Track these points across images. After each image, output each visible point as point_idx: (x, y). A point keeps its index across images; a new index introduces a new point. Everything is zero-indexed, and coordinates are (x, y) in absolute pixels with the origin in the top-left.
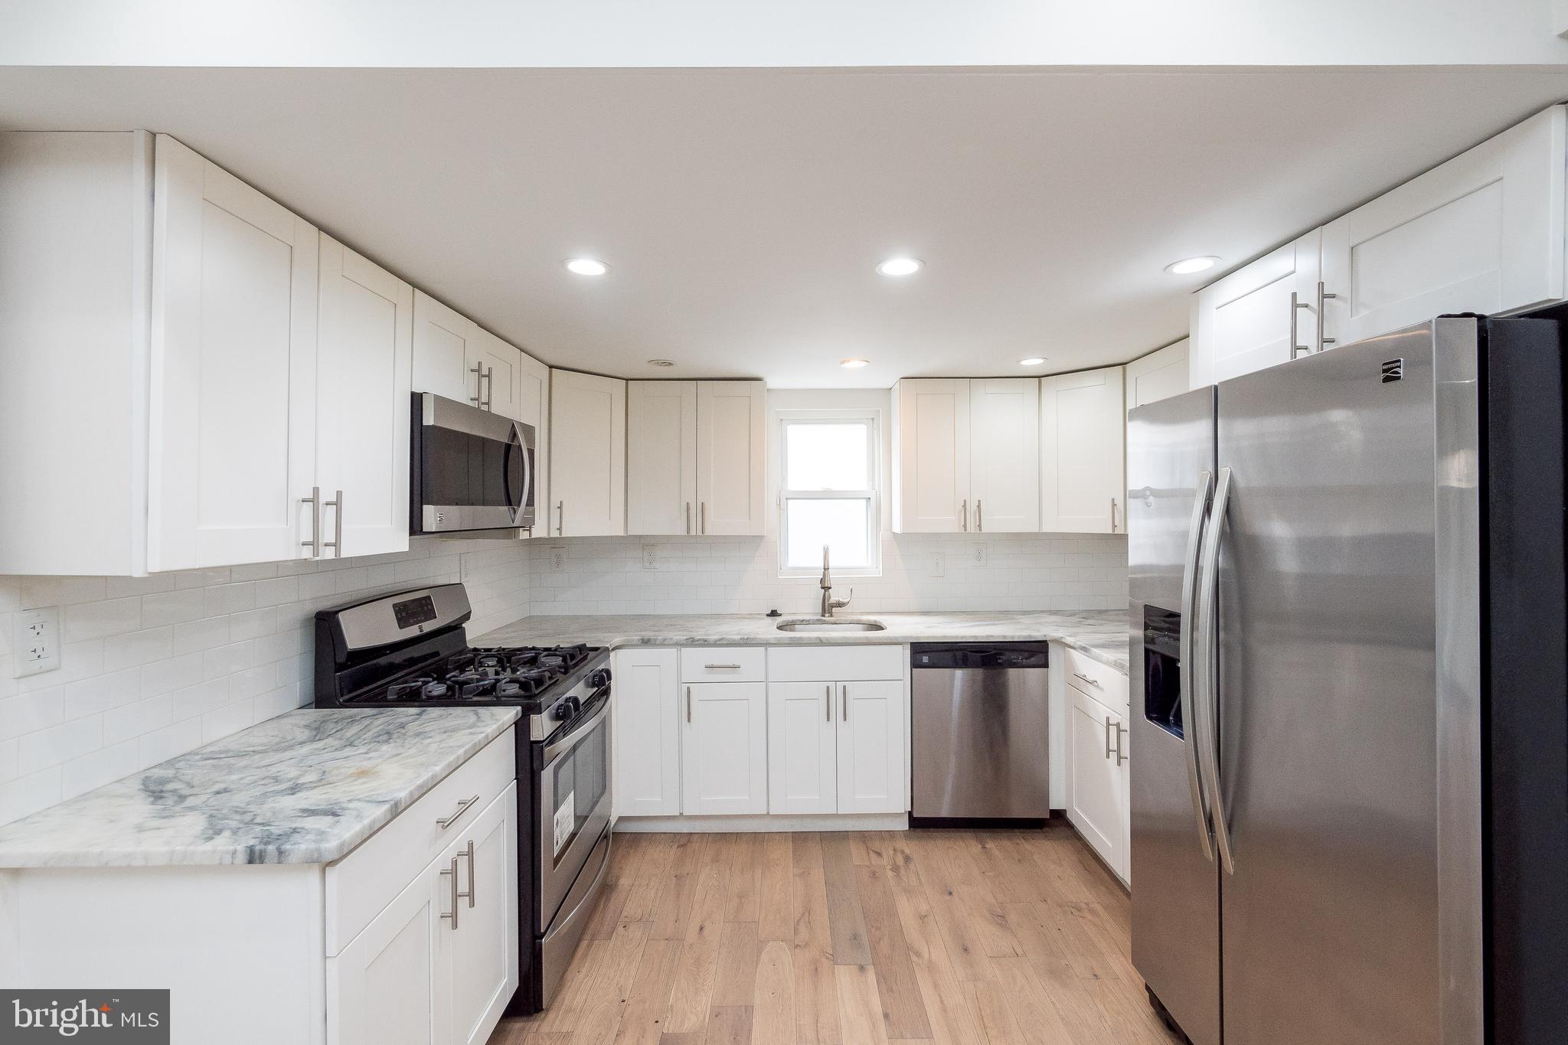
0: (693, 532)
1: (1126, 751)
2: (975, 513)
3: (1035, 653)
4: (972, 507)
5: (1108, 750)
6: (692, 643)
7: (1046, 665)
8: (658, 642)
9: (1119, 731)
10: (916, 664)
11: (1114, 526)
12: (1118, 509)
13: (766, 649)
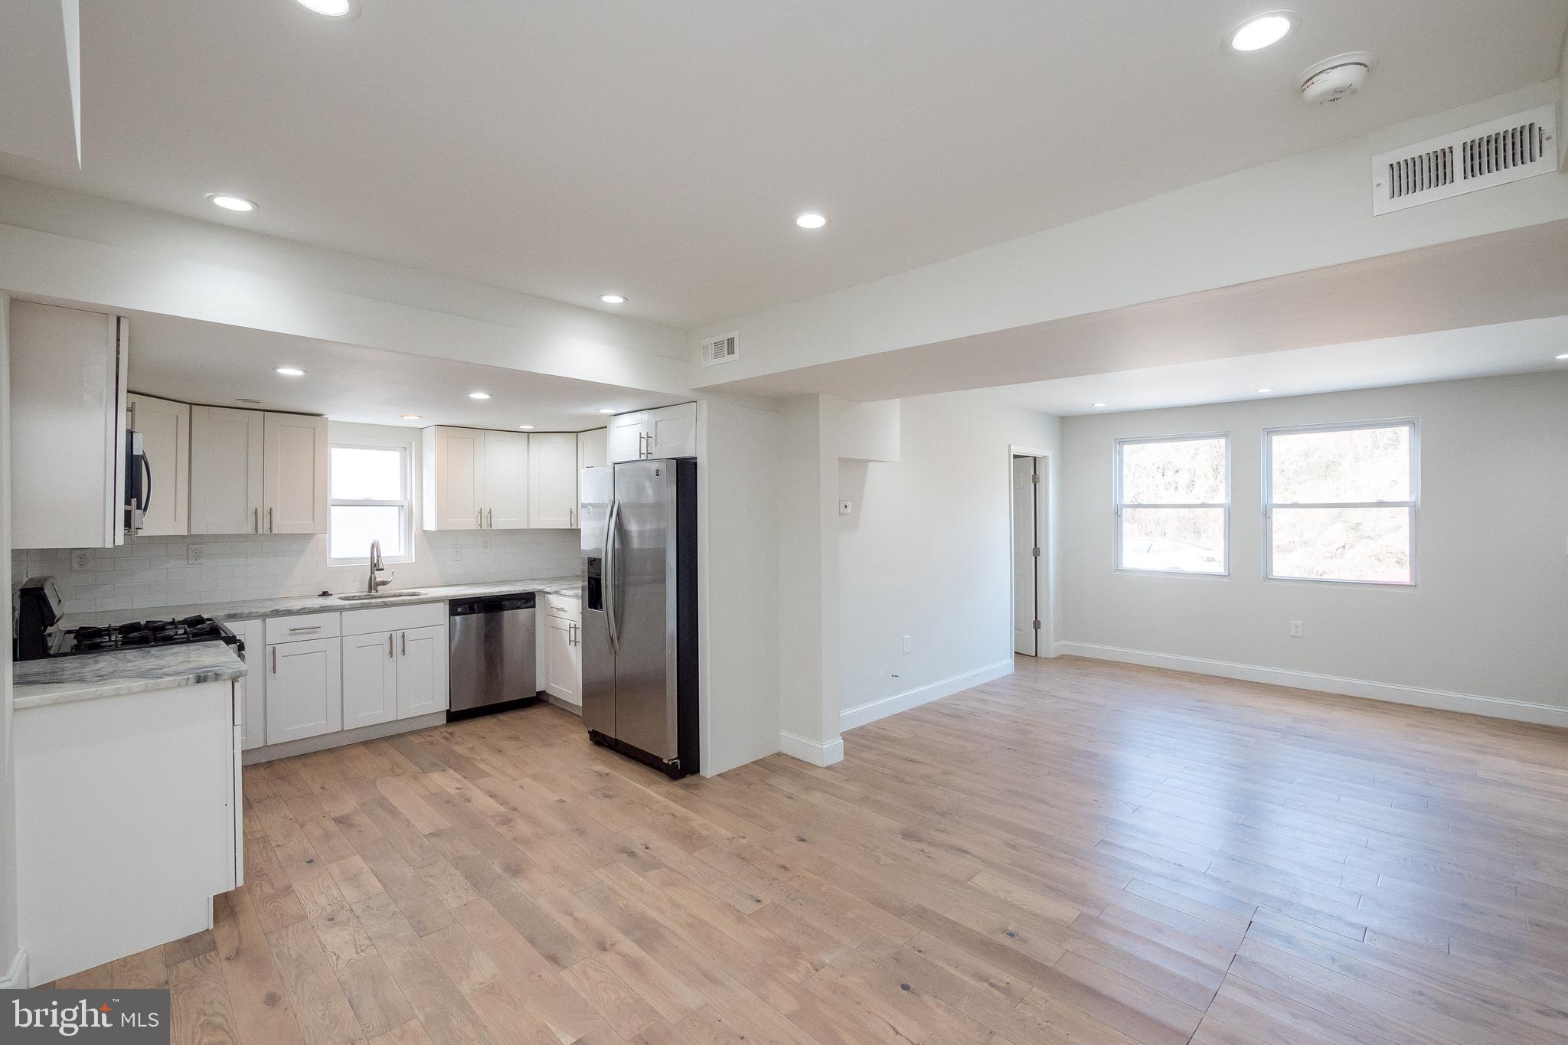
0: (260, 531)
1: (579, 638)
2: (487, 517)
3: (527, 600)
4: (485, 513)
5: (570, 641)
6: (277, 613)
7: (534, 606)
8: (244, 616)
9: (575, 628)
10: (453, 612)
11: (572, 524)
12: (574, 514)
13: (341, 614)
